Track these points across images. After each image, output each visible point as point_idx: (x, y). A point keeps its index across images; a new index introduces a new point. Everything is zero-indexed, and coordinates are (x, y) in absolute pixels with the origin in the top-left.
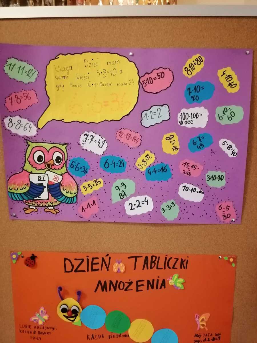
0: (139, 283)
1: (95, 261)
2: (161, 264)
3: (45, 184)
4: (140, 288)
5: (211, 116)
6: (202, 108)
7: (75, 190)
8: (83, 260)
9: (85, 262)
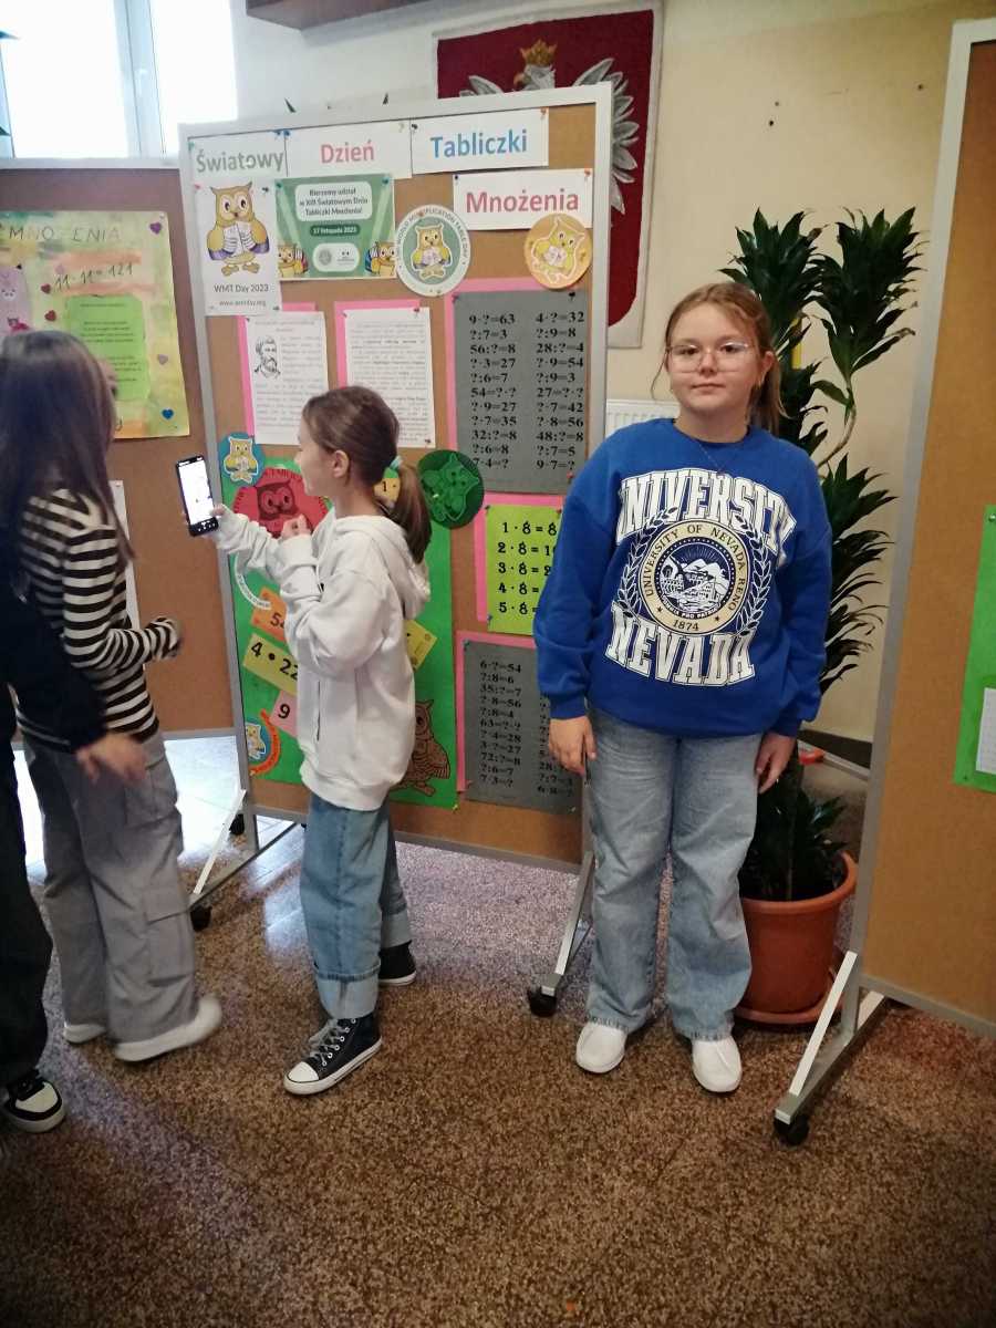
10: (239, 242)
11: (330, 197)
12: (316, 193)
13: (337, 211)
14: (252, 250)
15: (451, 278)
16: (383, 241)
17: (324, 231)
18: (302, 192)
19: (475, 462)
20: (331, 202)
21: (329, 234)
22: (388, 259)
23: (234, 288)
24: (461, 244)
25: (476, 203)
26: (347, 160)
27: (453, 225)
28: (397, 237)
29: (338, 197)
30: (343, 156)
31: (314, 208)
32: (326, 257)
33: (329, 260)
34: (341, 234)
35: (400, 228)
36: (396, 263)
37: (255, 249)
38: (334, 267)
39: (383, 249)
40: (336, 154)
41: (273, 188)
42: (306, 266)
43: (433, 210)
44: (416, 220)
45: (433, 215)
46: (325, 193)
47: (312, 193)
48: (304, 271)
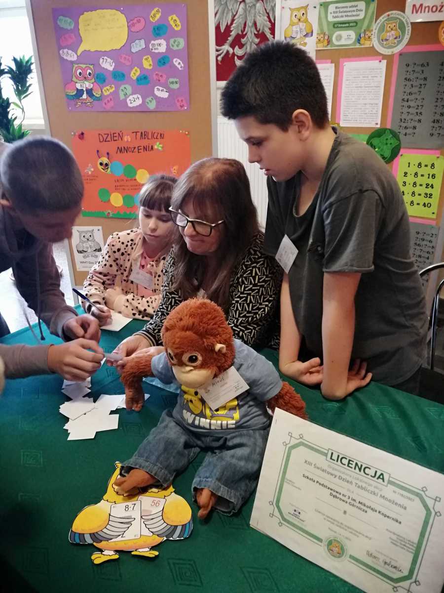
0: (139, 148)
1: (115, 135)
2: (150, 136)
3: (84, 89)
4: (140, 151)
5: (168, 45)
6: (163, 40)
7: (100, 92)
8: (108, 135)
9: (110, 136)
10: (299, 32)
11: (345, 9)
12: (339, 8)
13: (347, 16)
14: (304, 36)
15: (399, 46)
16: (368, 29)
17: (339, 25)
18: (332, 8)
19: (398, 134)
20: (345, 12)
21: (342, 27)
22: (369, 37)
24: (407, 29)
25: (417, 9)
28: (375, 27)
29: (349, 9)
31: (336, 15)
33: (340, 39)
34: (348, 27)
35: (377, 22)
36: (373, 40)
37: (306, 36)
38: (343, 42)
39: (367, 33)
41: (318, 7)
42: (329, 42)
43: (394, 13)
44: (386, 18)
45: (394, 16)
46: (343, 7)
47: (336, 8)
48: (328, 45)
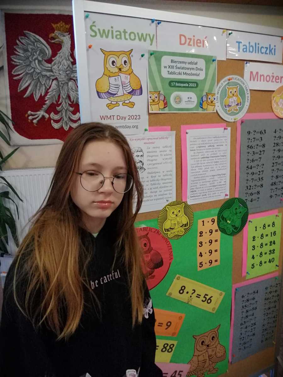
10: (121, 87)
11: (183, 65)
12: (175, 62)
13: (186, 74)
16: (210, 92)
17: (177, 84)
18: (166, 61)
19: (246, 201)
20: (183, 68)
21: (180, 87)
22: (212, 102)
23: (115, 117)
24: (246, 96)
25: (254, 76)
26: (194, 45)
27: (244, 86)
28: (217, 90)
29: (188, 66)
30: (192, 43)
31: (172, 70)
32: (179, 100)
33: (180, 101)
34: (188, 87)
35: (219, 85)
38: (183, 105)
39: (209, 97)
40: (188, 41)
41: (147, 55)
43: (235, 78)
44: (227, 82)
45: (235, 81)
46: (181, 62)
47: (172, 61)
48: (165, 107)
